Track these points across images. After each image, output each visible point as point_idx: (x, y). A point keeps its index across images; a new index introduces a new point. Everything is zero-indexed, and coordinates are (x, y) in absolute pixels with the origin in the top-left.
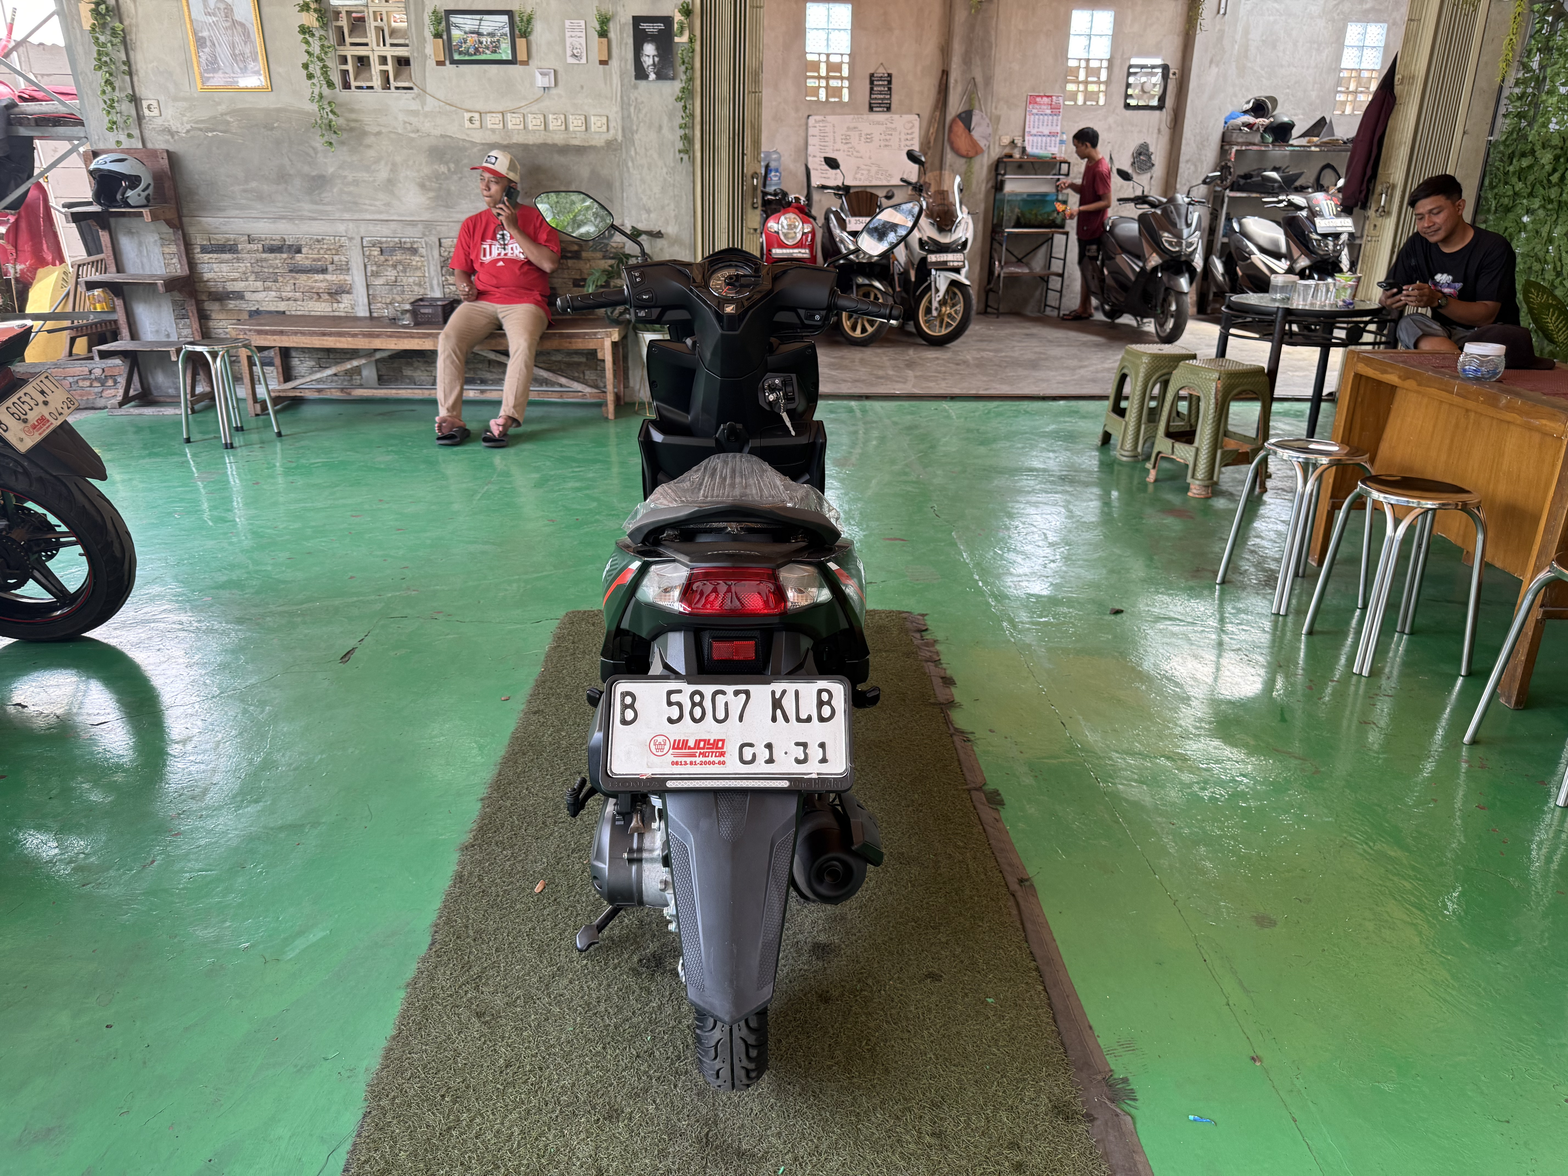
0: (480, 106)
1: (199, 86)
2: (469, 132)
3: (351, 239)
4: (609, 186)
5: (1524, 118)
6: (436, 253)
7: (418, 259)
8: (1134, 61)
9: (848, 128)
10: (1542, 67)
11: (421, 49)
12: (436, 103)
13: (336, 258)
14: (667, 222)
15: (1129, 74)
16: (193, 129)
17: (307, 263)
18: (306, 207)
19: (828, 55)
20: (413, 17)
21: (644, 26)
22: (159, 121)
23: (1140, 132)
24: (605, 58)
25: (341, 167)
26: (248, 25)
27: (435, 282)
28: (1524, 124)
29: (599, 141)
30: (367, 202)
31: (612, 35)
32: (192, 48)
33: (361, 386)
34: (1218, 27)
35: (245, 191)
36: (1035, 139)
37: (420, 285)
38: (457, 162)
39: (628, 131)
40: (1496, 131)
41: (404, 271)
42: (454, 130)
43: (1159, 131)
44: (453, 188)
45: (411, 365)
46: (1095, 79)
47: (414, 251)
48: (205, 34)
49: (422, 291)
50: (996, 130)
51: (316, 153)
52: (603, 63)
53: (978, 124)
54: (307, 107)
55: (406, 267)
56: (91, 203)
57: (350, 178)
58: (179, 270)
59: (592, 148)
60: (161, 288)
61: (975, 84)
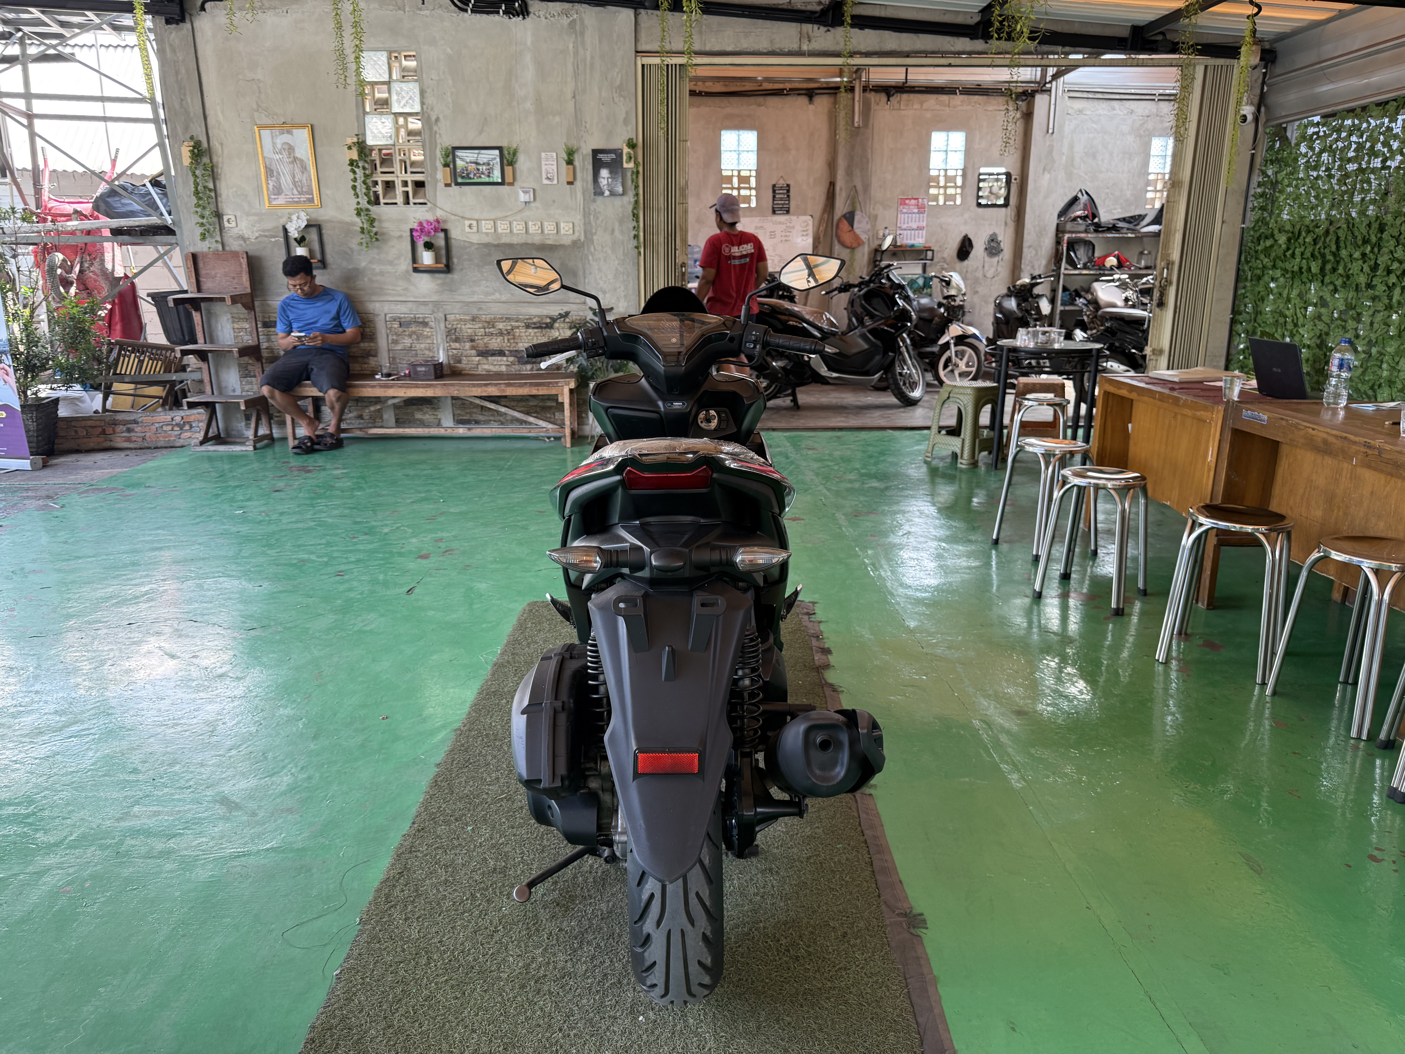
0: (477, 217)
1: (267, 204)
2: (469, 235)
3: (377, 316)
5: (1265, 210)
6: (442, 325)
7: (428, 330)
8: (983, 170)
10: (1276, 174)
11: (433, 176)
12: (444, 214)
14: (618, 299)
15: (980, 180)
16: (261, 236)
19: (739, 171)
20: (428, 152)
22: (236, 230)
23: (990, 225)
24: (571, 180)
25: (370, 262)
26: (306, 160)
27: (441, 348)
28: (1266, 215)
29: (567, 241)
30: (390, 288)
31: (577, 163)
33: (382, 425)
34: (1048, 143)
36: (905, 232)
37: (429, 349)
38: (459, 258)
39: (588, 233)
40: (1247, 221)
41: (418, 339)
42: (456, 234)
43: (1006, 223)
44: (456, 277)
45: (422, 410)
46: (952, 184)
47: (425, 324)
49: (431, 354)
50: (874, 226)
51: (353, 252)
52: (570, 183)
53: (860, 222)
54: (348, 219)
55: (419, 337)
56: (186, 292)
57: (377, 270)
58: (249, 340)
59: (562, 246)
60: (236, 355)
61: (856, 191)
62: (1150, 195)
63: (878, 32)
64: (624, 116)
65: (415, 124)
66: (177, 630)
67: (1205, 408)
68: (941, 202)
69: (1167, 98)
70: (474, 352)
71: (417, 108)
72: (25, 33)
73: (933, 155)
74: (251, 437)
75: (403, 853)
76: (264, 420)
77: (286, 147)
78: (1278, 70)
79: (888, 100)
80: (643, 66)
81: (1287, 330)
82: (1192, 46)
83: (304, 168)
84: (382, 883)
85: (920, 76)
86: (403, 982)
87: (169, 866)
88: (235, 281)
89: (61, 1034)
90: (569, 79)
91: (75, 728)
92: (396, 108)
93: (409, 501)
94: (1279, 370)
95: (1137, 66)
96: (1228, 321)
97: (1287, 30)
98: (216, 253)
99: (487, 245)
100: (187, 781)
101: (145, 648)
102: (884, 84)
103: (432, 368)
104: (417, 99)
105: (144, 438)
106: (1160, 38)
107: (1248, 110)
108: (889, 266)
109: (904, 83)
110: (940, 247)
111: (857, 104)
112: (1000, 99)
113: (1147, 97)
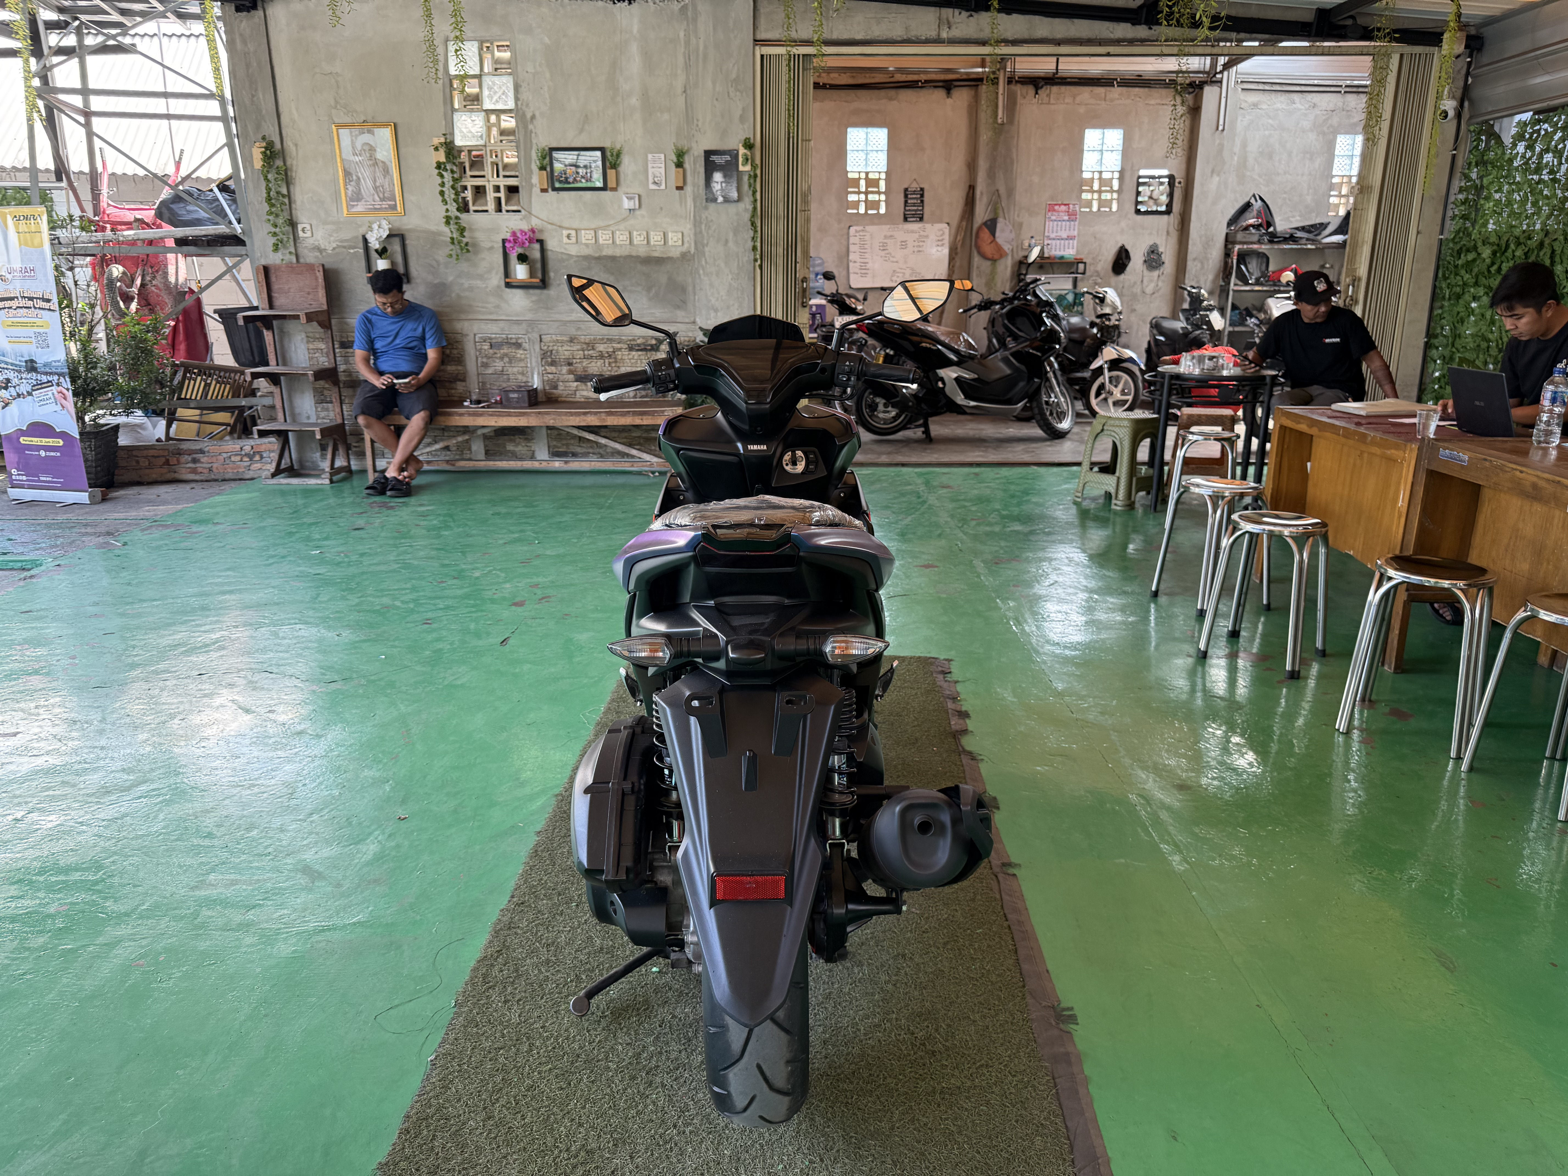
0: (575, 226)
1: (345, 212)
2: (567, 246)
3: (465, 336)
4: (684, 290)
5: (1468, 219)
6: (537, 347)
7: (521, 352)
8: (1142, 172)
9: (885, 237)
10: (1481, 178)
11: (528, 180)
12: (540, 223)
15: (1139, 184)
16: (338, 246)
19: (867, 173)
20: (522, 153)
21: (714, 158)
22: (311, 241)
23: (1151, 234)
24: (681, 184)
25: (459, 276)
26: (388, 163)
27: (536, 372)
28: (1468, 224)
29: (675, 253)
30: (480, 305)
31: (687, 165)
32: (341, 182)
33: (470, 458)
34: (1218, 142)
36: (1054, 242)
37: (523, 374)
38: (556, 271)
39: (699, 244)
40: (1446, 231)
41: (510, 362)
42: (553, 245)
43: (1168, 233)
45: (514, 441)
46: (1108, 189)
47: (518, 345)
49: (524, 379)
50: (1019, 236)
51: (439, 265)
52: (679, 188)
53: (1003, 231)
54: (433, 228)
55: (512, 360)
56: (256, 308)
57: (466, 285)
58: (325, 362)
59: (670, 259)
60: (311, 378)
61: (999, 195)
62: (1333, 200)
63: (1028, 17)
64: (740, 112)
65: (509, 123)
66: (251, 682)
67: (1397, 447)
68: (1095, 209)
69: (1354, 90)
70: (571, 377)
71: (511, 105)
72: (82, 23)
73: (1086, 155)
74: (328, 469)
75: (501, 929)
76: (341, 451)
77: (367, 148)
78: (1485, 58)
79: (1037, 93)
80: (762, 56)
81: (1490, 355)
82: (1389, 33)
83: (386, 171)
84: (479, 962)
85: (1072, 66)
86: (504, 1070)
87: (248, 940)
88: (311, 296)
89: (139, 1118)
90: (679, 72)
91: (144, 788)
92: (488, 105)
93: (501, 542)
94: (1482, 404)
95: (1323, 54)
96: (1422, 345)
97: (1497, 13)
98: (290, 266)
99: (586, 258)
100: (266, 847)
101: (218, 701)
102: (1032, 75)
103: (526, 394)
104: (511, 94)
105: (210, 470)
106: (1349, 22)
107: (1449, 105)
108: (1036, 280)
109: (1054, 74)
110: (1093, 259)
111: (1001, 98)
112: (1164, 92)
113: (1332, 89)
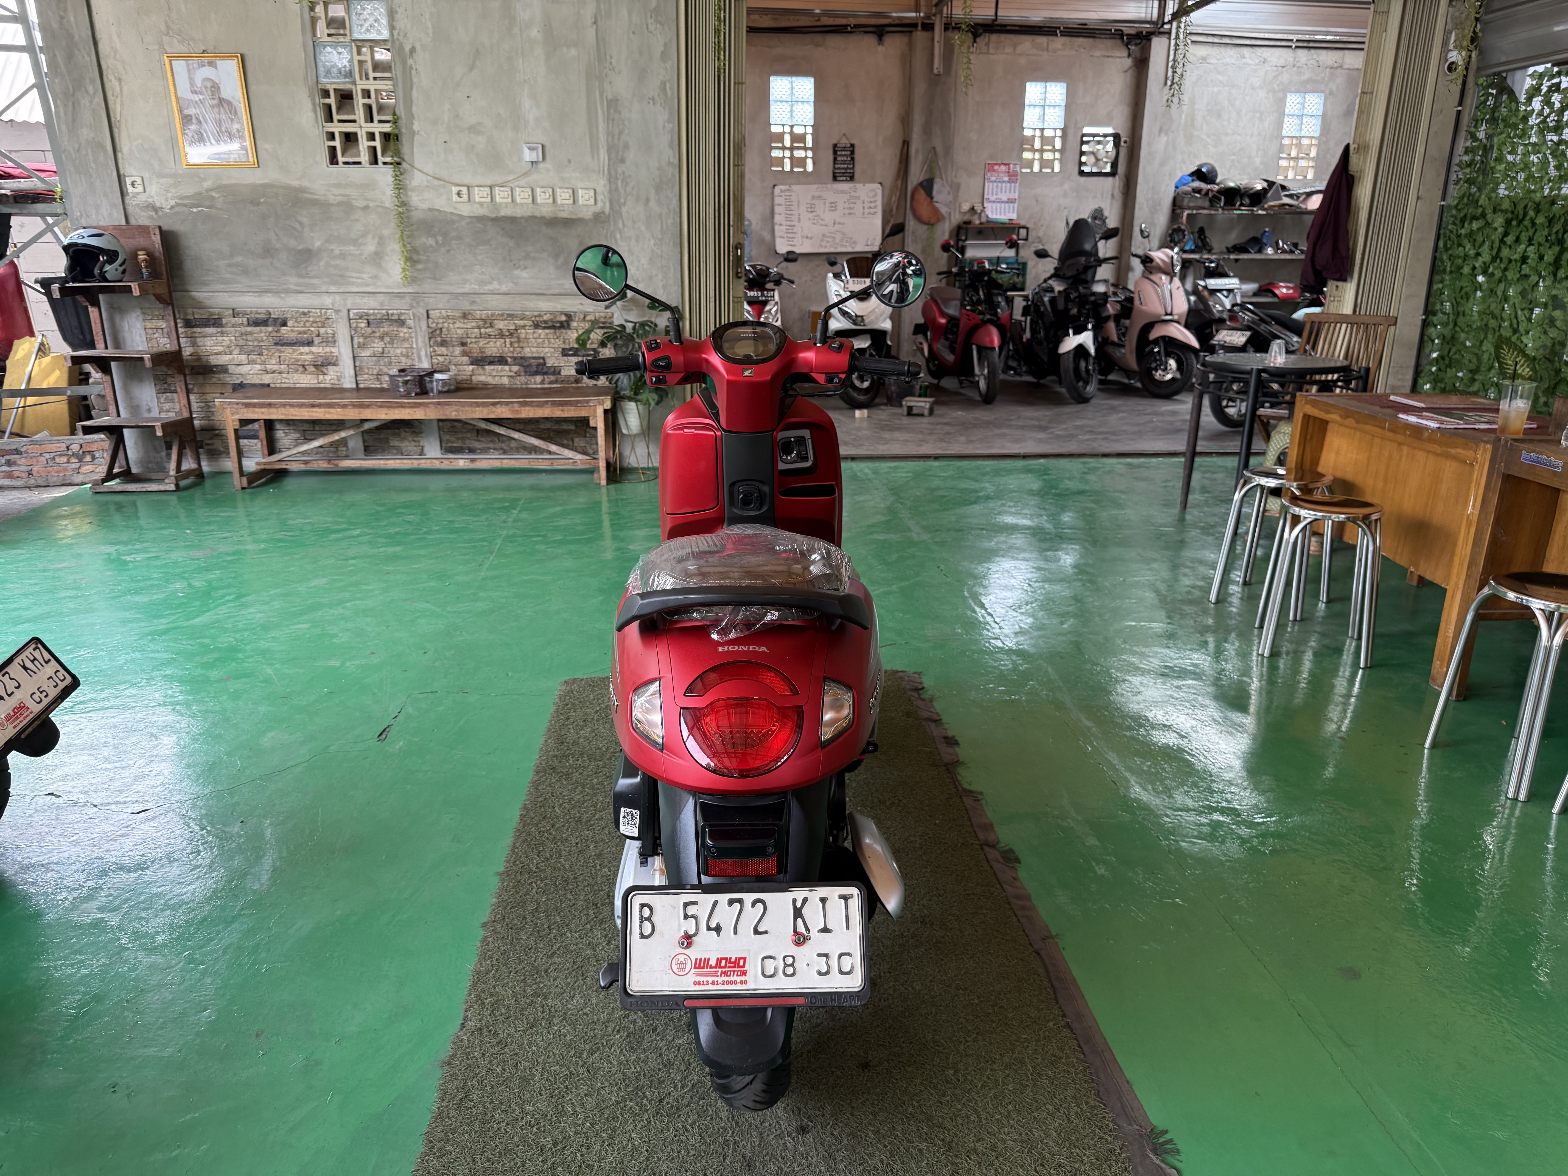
0: (467, 180)
1: (185, 162)
2: (457, 205)
3: (337, 311)
5: (1474, 183)
6: (424, 324)
7: (405, 330)
8: (1086, 130)
9: (813, 198)
10: (1490, 137)
11: (409, 126)
12: (425, 177)
13: (322, 331)
15: (1083, 143)
16: (177, 205)
17: (293, 335)
18: (292, 281)
19: (792, 127)
22: (143, 198)
23: (1095, 197)
25: (327, 241)
26: (235, 103)
27: (423, 353)
28: (1474, 189)
29: (587, 214)
30: (354, 275)
32: (178, 125)
33: (347, 457)
35: (230, 265)
36: (994, 205)
37: (407, 356)
38: (445, 235)
39: (615, 204)
40: (1448, 197)
41: (391, 342)
42: (441, 204)
43: (1113, 196)
44: (441, 260)
45: (399, 435)
46: (1050, 147)
47: (401, 323)
48: (191, 111)
49: (409, 363)
50: (956, 197)
51: (303, 228)
53: (939, 192)
54: (293, 183)
55: (393, 339)
57: (337, 252)
58: (165, 344)
59: (580, 220)
60: (148, 364)
61: (936, 154)
64: (662, 48)
65: (382, 55)
68: (1036, 169)
69: (1305, 44)
70: (466, 359)
71: (385, 34)
73: (1027, 111)
74: (172, 472)
77: (209, 84)
79: (975, 41)
85: (1012, 11)
92: (358, 34)
96: (1419, 323)
98: (118, 227)
99: (481, 219)
102: (970, 21)
103: (411, 379)
104: (384, 21)
105: (30, 473)
109: (993, 21)
110: (1035, 223)
111: (937, 45)
112: (1109, 43)
113: (1283, 43)
